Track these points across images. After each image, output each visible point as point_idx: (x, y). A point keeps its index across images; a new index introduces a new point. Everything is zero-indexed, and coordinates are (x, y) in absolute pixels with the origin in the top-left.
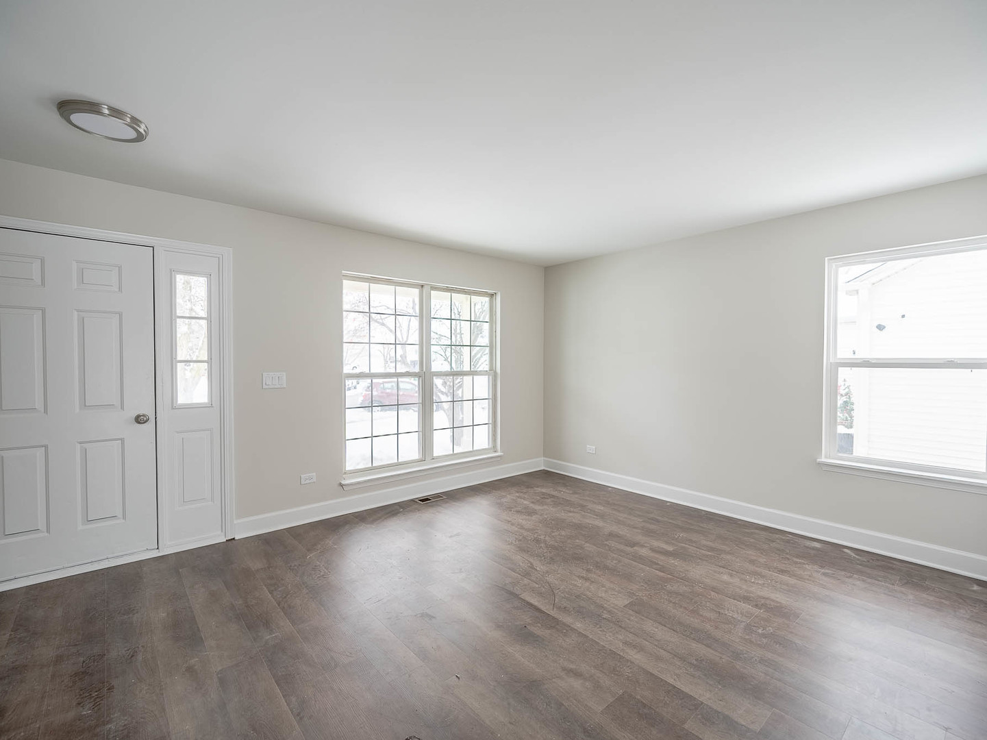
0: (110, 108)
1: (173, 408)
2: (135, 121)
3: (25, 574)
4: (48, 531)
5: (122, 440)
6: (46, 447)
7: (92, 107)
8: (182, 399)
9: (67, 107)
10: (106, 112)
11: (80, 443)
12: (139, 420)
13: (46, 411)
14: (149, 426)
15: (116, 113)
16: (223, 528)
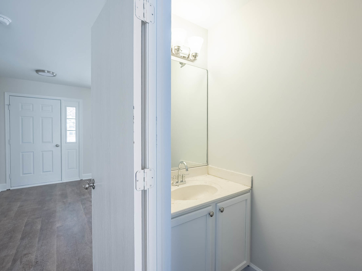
0: (47, 71)
1: (66, 143)
2: (53, 73)
3: (28, 184)
4: (34, 174)
5: (52, 151)
6: (33, 152)
7: (43, 71)
8: (68, 141)
9: (37, 71)
10: (46, 72)
11: (42, 151)
12: (57, 146)
13: (33, 143)
14: (59, 148)
15: (48, 72)
16: (79, 176)
